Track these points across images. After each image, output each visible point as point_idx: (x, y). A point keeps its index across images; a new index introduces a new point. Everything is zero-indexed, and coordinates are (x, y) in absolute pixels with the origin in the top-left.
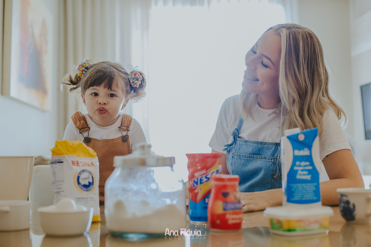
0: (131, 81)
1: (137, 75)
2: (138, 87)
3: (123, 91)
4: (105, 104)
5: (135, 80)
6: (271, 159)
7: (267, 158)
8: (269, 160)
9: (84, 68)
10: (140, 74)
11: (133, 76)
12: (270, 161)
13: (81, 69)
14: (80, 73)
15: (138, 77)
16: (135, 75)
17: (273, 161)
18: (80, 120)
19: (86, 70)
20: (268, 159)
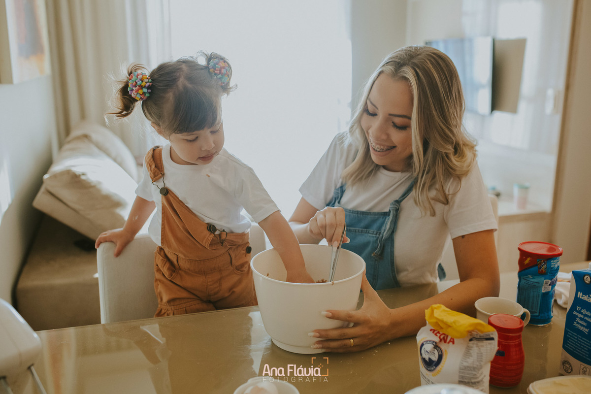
6: (376, 234)
7: (370, 232)
8: (374, 235)
12: (374, 237)
17: (378, 236)
18: (151, 164)
20: (371, 234)
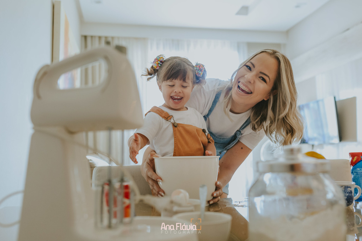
0: (197, 72)
1: (201, 67)
2: (201, 76)
3: (192, 81)
4: (180, 92)
5: (199, 71)
9: (159, 62)
10: (202, 66)
11: (198, 68)
13: (157, 63)
14: (156, 66)
15: (202, 68)
16: (199, 67)
19: (161, 63)
